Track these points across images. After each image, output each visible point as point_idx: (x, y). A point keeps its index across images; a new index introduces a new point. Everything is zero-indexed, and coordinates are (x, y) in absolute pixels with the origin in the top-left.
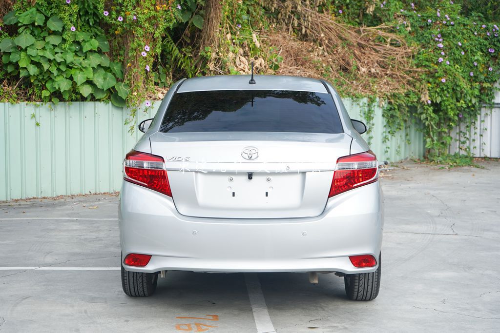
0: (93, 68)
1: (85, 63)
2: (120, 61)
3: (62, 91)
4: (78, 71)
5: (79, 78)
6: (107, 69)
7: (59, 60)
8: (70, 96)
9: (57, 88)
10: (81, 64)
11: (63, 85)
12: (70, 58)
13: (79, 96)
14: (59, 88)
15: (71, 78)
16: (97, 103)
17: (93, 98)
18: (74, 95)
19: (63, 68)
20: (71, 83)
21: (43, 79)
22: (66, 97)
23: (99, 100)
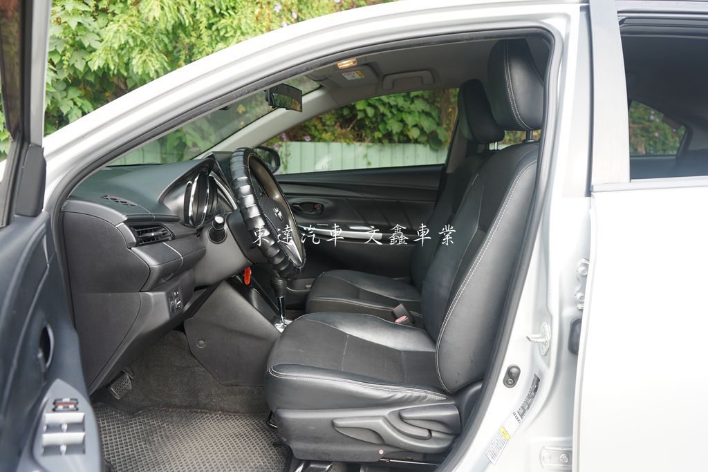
0: (419, 112)
1: (413, 107)
2: (437, 107)
3: (394, 132)
4: (408, 115)
5: (410, 120)
6: (428, 114)
7: (393, 103)
8: (399, 138)
9: (390, 129)
10: (409, 108)
11: (395, 127)
12: (400, 102)
13: (405, 138)
14: (392, 131)
15: (402, 121)
16: (418, 145)
17: (416, 141)
18: (401, 137)
19: (394, 111)
20: (401, 125)
21: (376, 122)
22: (396, 138)
23: (419, 143)
